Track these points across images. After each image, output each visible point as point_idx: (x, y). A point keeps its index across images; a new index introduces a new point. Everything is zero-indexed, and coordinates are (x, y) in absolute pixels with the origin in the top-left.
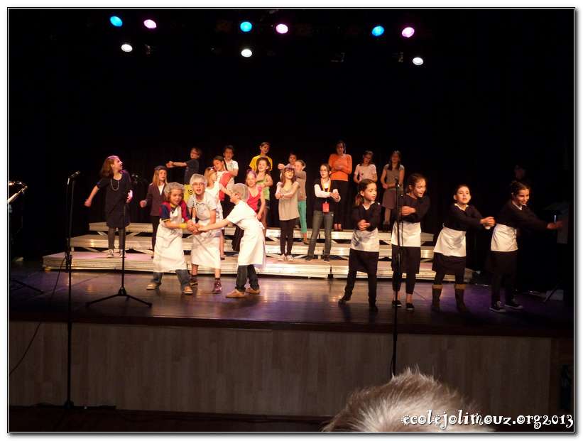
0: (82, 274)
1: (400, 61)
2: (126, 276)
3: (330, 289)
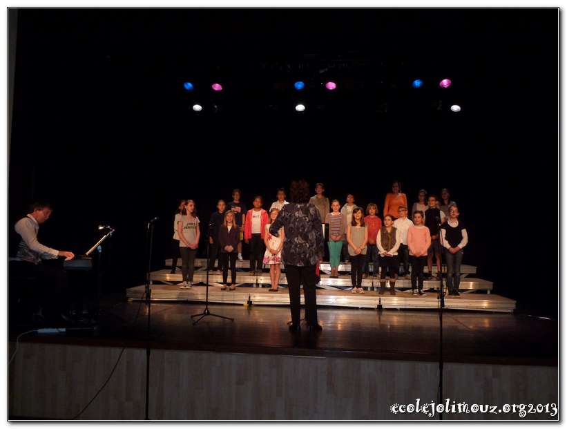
0: (159, 305)
1: (439, 108)
3: (380, 318)
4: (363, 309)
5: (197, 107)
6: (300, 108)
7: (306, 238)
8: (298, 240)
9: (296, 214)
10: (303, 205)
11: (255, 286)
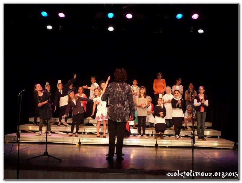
0: (24, 144)
1: (191, 31)
2: (48, 145)
3: (156, 152)
4: (146, 147)
5: (49, 27)
6: (111, 29)
7: (123, 104)
8: (119, 105)
9: (117, 89)
10: (121, 84)
11: (83, 133)
